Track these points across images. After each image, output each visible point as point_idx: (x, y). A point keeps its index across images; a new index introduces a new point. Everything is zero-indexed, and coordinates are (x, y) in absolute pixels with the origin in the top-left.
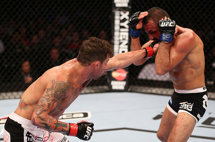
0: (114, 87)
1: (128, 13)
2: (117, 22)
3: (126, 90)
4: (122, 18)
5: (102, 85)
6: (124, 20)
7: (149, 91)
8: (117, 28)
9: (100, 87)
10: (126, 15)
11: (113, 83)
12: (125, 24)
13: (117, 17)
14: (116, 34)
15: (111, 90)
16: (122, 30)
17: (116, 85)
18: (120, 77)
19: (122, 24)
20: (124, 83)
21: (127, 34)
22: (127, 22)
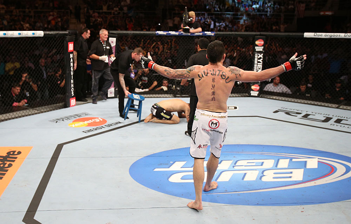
0: (252, 95)
1: (262, 54)
2: (256, 59)
3: (258, 96)
4: (259, 57)
5: (245, 93)
6: (260, 58)
7: (272, 98)
8: (256, 62)
9: (244, 94)
10: (261, 56)
11: (251, 92)
12: (260, 61)
13: (256, 56)
14: (255, 65)
15: (250, 96)
16: (258, 64)
17: (253, 93)
18: (256, 89)
19: (259, 61)
20: (258, 92)
21: (261, 66)
22: (262, 59)
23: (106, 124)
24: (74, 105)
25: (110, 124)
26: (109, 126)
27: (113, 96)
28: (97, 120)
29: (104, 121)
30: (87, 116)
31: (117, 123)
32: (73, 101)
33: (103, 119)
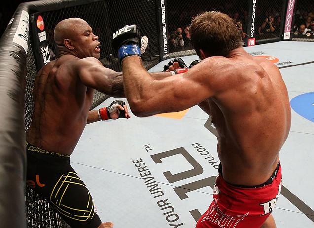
23: (278, 63)
24: (253, 45)
25: (281, 62)
26: (280, 64)
27: (289, 39)
28: (271, 59)
29: (277, 60)
30: (262, 55)
31: (287, 63)
32: (252, 42)
33: (276, 58)
